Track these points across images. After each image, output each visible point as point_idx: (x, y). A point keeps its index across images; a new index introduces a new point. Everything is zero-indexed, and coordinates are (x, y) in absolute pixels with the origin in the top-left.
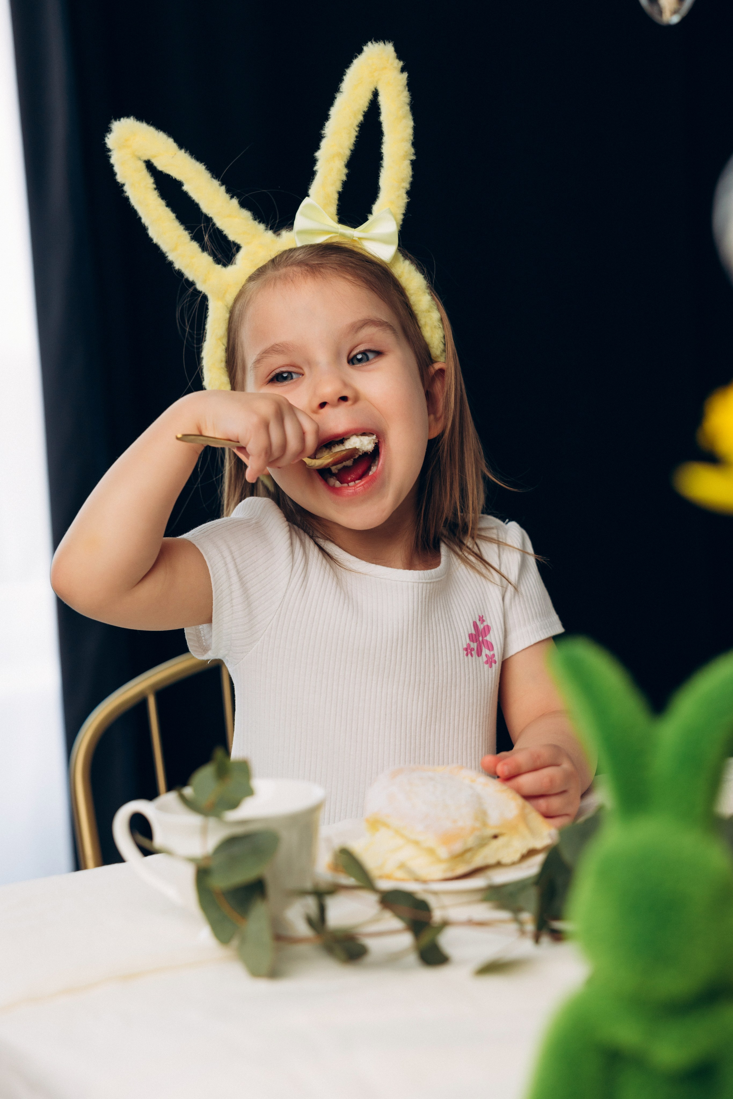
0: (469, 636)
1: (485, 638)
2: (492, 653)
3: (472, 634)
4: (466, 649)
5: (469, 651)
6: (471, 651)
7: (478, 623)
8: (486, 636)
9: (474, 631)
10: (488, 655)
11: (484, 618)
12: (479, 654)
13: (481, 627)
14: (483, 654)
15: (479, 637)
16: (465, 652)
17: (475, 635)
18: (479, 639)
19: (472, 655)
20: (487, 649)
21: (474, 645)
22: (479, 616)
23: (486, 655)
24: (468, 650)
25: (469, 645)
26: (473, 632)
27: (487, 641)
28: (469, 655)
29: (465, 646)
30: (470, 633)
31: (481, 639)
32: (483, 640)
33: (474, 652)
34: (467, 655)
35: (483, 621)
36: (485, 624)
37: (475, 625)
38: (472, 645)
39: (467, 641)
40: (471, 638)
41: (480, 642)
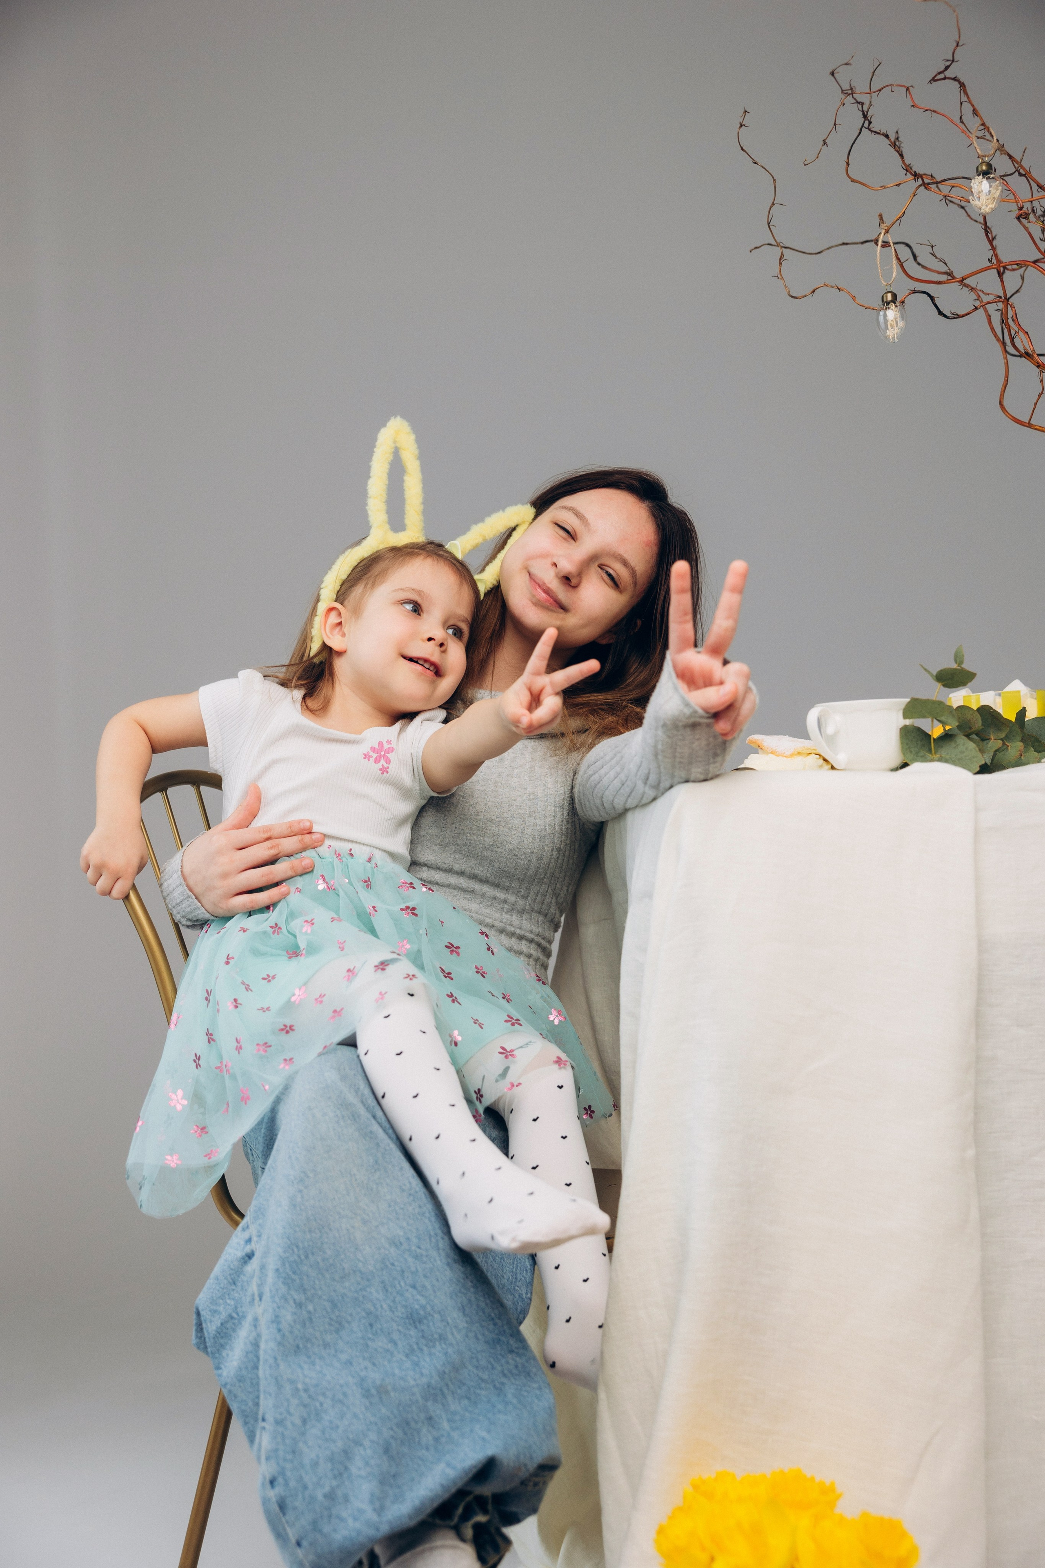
0: (371, 748)
2: (388, 765)
3: (375, 748)
4: (365, 755)
7: (385, 744)
8: (388, 753)
12: (377, 761)
13: (386, 746)
15: (381, 751)
17: (378, 750)
18: (380, 753)
19: (369, 760)
20: (385, 762)
21: (375, 755)
22: (388, 740)
23: (382, 765)
24: (367, 757)
25: (368, 753)
26: (377, 747)
27: (387, 757)
28: (367, 759)
29: (365, 753)
32: (384, 755)
34: (365, 758)
36: (391, 746)
37: (381, 744)
38: (371, 754)
39: (369, 750)
40: (373, 749)
41: (381, 755)
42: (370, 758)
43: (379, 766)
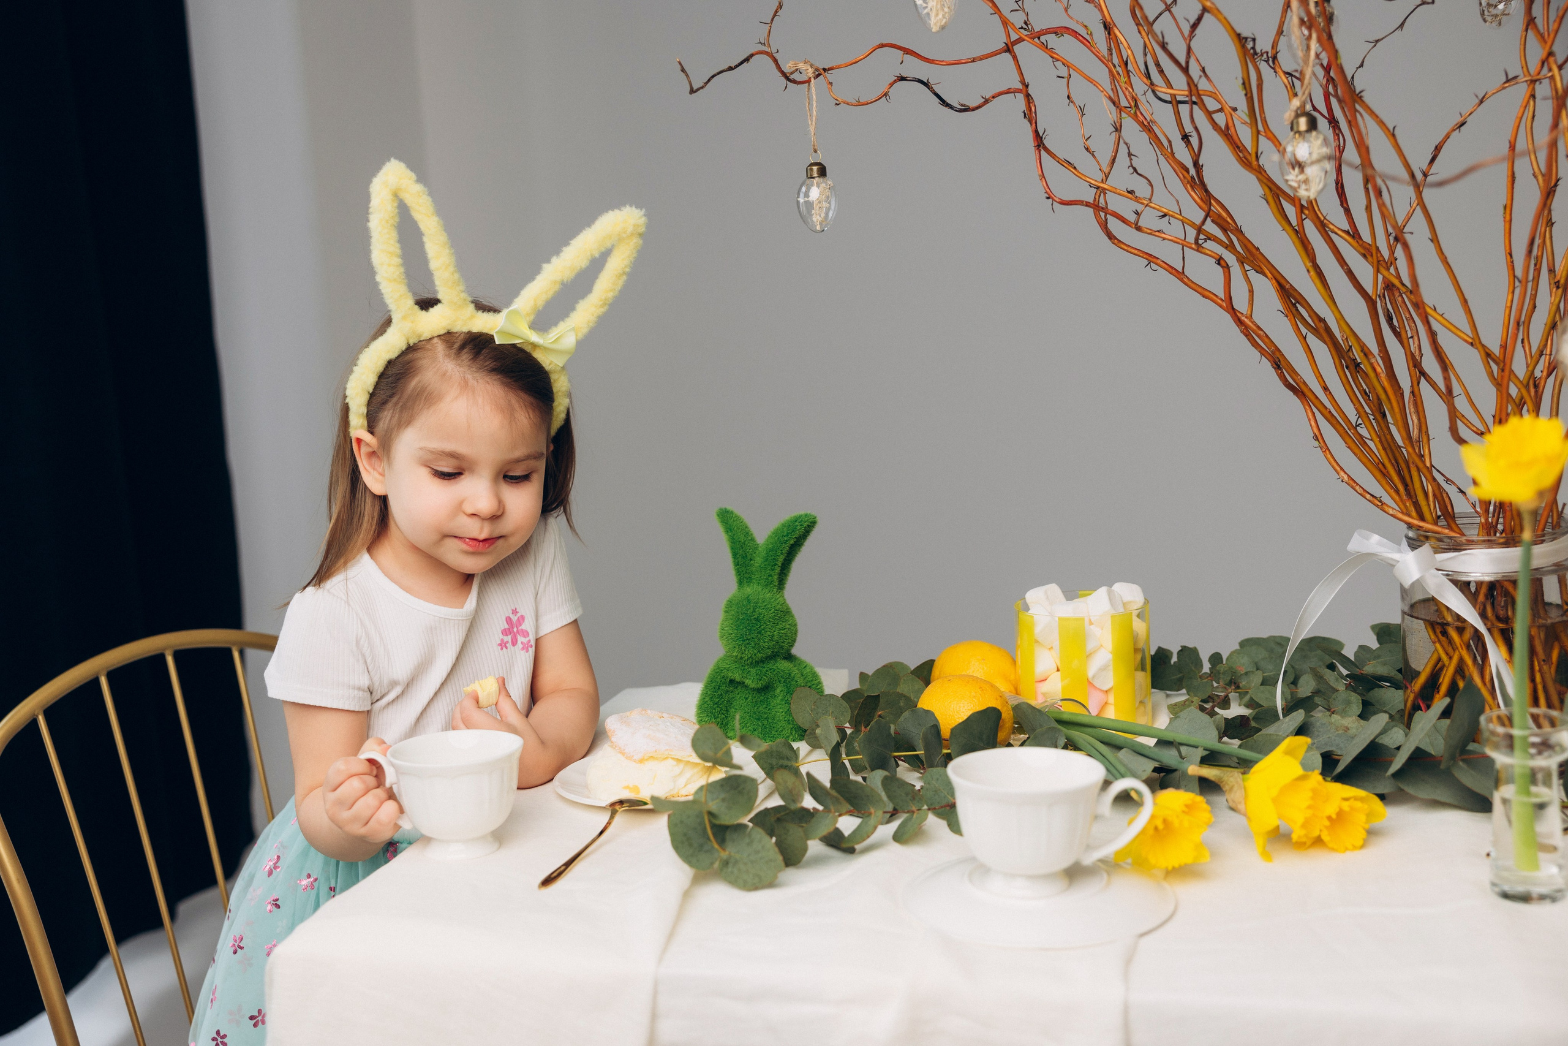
0: (502, 632)
1: (520, 628)
2: (527, 639)
3: (505, 629)
4: (500, 645)
6: (505, 644)
7: (512, 616)
8: (521, 625)
9: (509, 626)
10: (524, 642)
11: (518, 610)
12: (514, 643)
13: (514, 619)
14: (519, 642)
15: (513, 628)
16: (500, 647)
17: (509, 629)
19: (507, 648)
20: (521, 637)
21: (508, 638)
22: (513, 610)
23: (521, 643)
24: (503, 645)
25: (502, 640)
26: (507, 626)
27: (522, 629)
28: (504, 649)
29: (499, 642)
30: (503, 628)
31: (515, 630)
32: (517, 630)
33: (508, 644)
34: (502, 649)
35: (517, 612)
36: (519, 615)
37: (508, 620)
38: (506, 639)
39: (501, 636)
40: (505, 632)
41: (514, 633)
43: (519, 645)
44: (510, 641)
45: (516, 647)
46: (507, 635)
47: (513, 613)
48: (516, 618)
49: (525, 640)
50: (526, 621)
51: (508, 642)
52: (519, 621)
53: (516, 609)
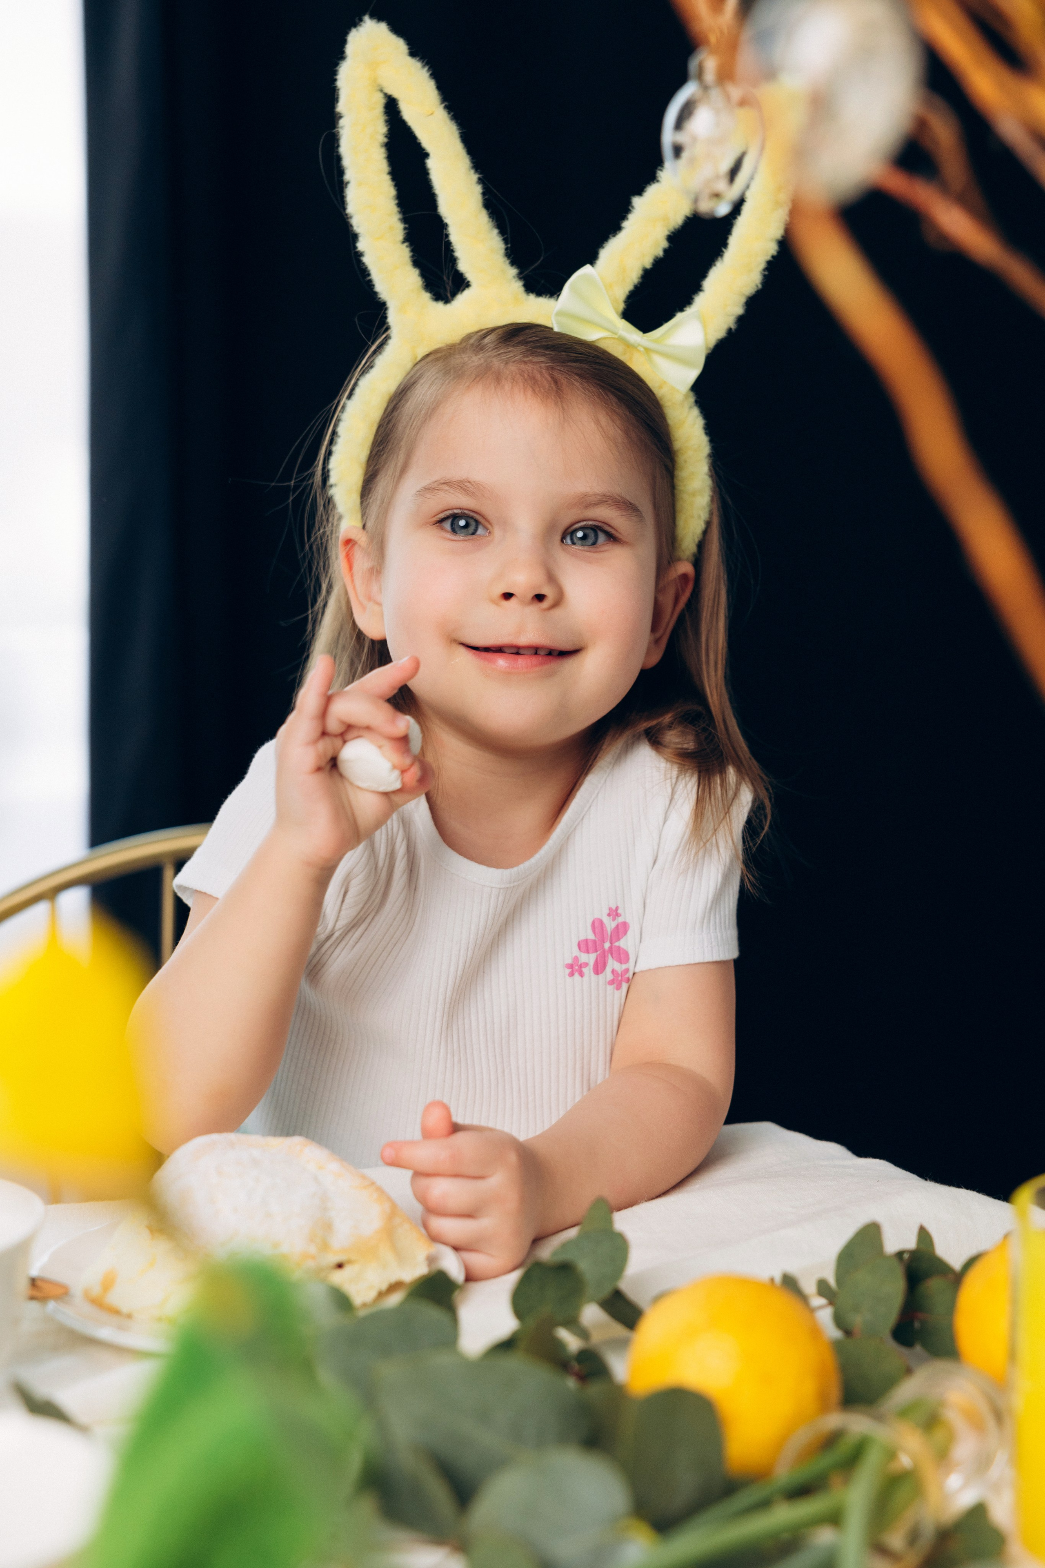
0: (579, 945)
1: (617, 944)
2: (624, 967)
3: (586, 941)
4: (570, 966)
5: (577, 968)
6: (581, 966)
7: (605, 921)
8: (618, 939)
9: (594, 935)
10: (616, 971)
11: (619, 911)
12: (599, 968)
13: (610, 925)
14: (608, 969)
15: (603, 941)
16: (568, 971)
17: (595, 942)
18: (603, 946)
19: (581, 974)
20: (617, 961)
21: (590, 958)
22: (610, 909)
23: (613, 971)
24: (575, 968)
25: (576, 959)
26: (591, 936)
27: (619, 947)
28: (577, 975)
29: (570, 961)
30: (582, 938)
31: (607, 945)
32: (611, 948)
33: (587, 968)
34: (571, 974)
35: (618, 915)
36: (620, 920)
37: (597, 926)
38: (584, 958)
39: (576, 952)
40: (584, 946)
41: (604, 951)
42: (584, 970)
43: (608, 975)
44: (592, 963)
45: (601, 976)
46: (588, 952)
47: (609, 915)
48: (614, 924)
49: (619, 967)
50: (629, 933)
51: (586, 965)
52: (618, 932)
53: (617, 908)
